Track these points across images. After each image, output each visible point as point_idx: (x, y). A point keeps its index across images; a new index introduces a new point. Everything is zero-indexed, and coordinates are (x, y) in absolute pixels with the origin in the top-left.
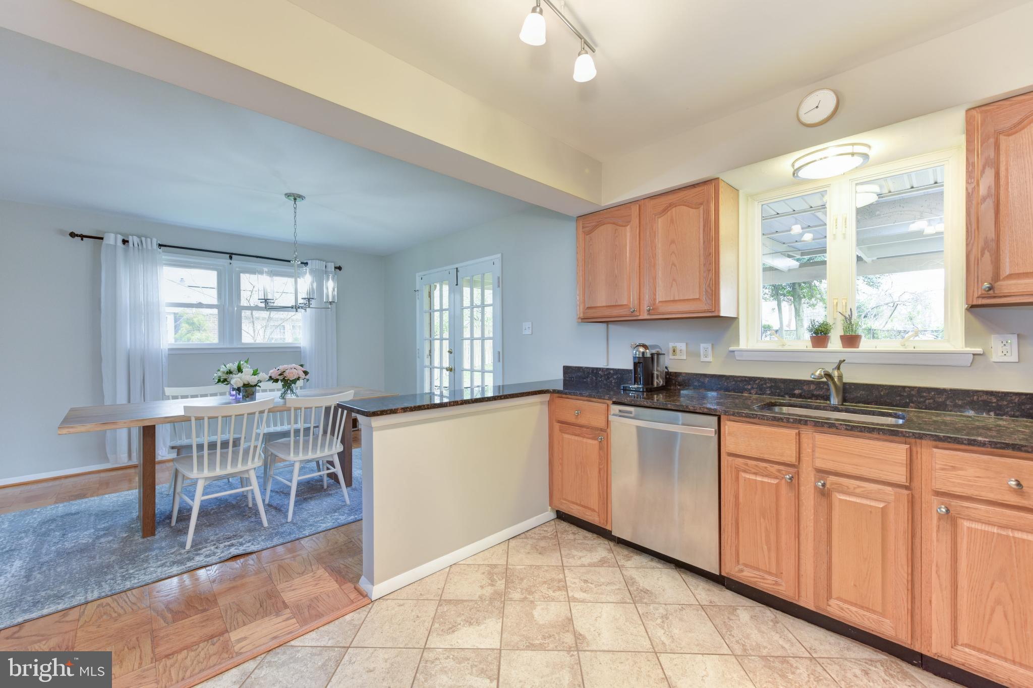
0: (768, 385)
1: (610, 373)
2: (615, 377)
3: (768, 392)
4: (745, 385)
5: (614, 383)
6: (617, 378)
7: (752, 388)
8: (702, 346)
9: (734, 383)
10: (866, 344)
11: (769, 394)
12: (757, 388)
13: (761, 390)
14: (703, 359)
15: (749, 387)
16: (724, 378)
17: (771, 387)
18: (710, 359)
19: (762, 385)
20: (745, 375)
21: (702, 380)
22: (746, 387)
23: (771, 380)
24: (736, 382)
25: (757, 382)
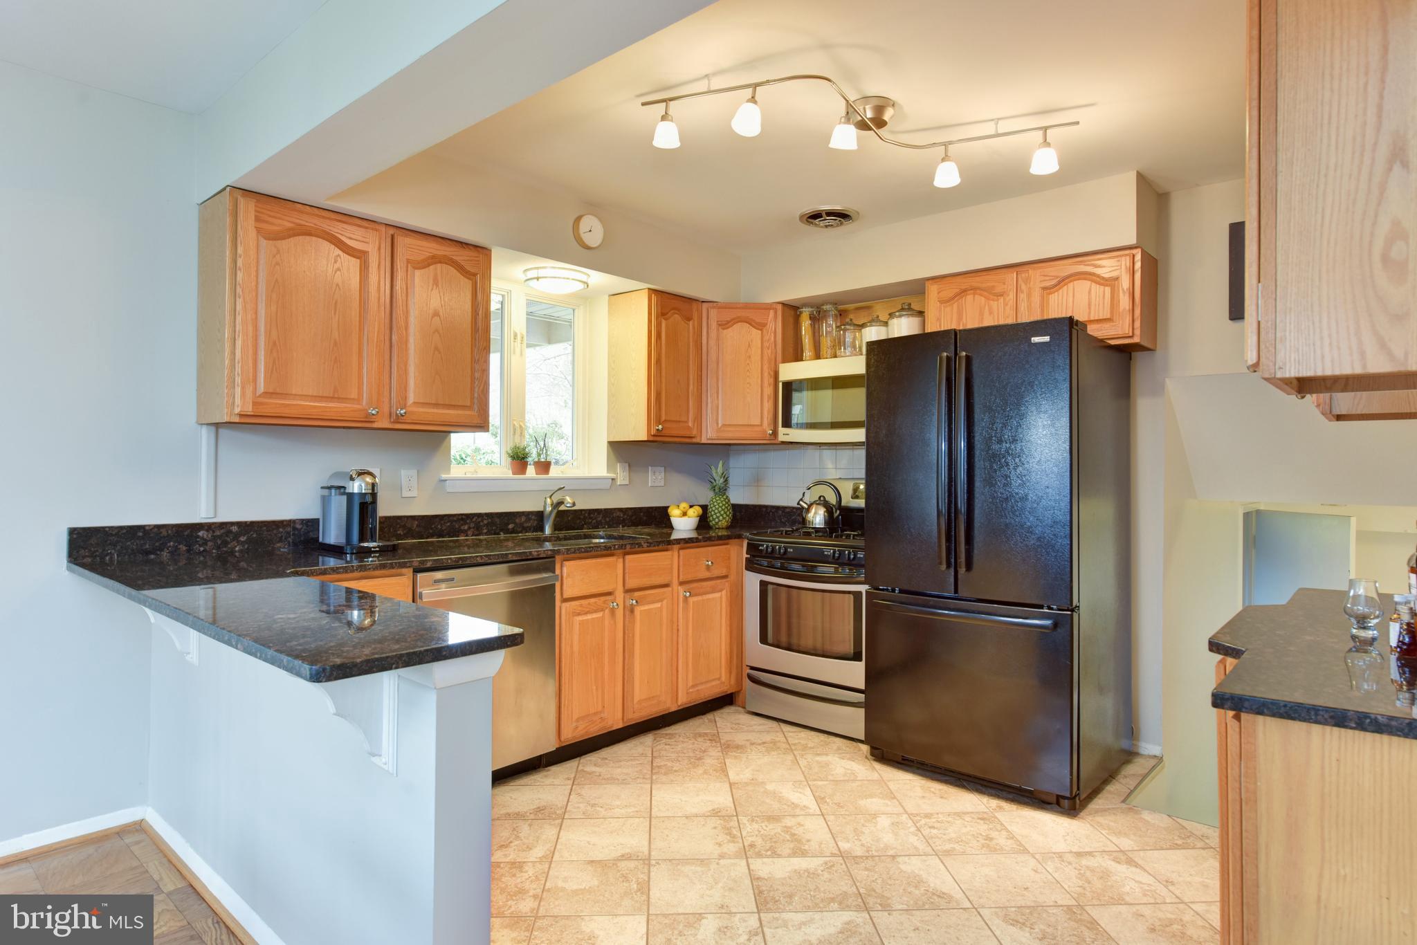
0: (485, 522)
1: (231, 532)
2: (243, 539)
3: (485, 531)
4: (462, 525)
5: (241, 551)
6: (249, 541)
7: (469, 528)
8: (403, 473)
9: (449, 524)
10: (554, 472)
11: (486, 534)
12: (474, 528)
13: (478, 529)
14: (405, 494)
15: (466, 527)
16: (437, 519)
17: (487, 525)
18: (414, 493)
19: (479, 522)
20: (462, 512)
21: (409, 525)
22: (462, 528)
23: (487, 515)
24: (452, 522)
25: (474, 520)
